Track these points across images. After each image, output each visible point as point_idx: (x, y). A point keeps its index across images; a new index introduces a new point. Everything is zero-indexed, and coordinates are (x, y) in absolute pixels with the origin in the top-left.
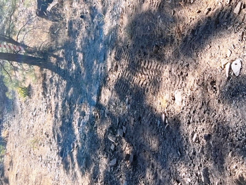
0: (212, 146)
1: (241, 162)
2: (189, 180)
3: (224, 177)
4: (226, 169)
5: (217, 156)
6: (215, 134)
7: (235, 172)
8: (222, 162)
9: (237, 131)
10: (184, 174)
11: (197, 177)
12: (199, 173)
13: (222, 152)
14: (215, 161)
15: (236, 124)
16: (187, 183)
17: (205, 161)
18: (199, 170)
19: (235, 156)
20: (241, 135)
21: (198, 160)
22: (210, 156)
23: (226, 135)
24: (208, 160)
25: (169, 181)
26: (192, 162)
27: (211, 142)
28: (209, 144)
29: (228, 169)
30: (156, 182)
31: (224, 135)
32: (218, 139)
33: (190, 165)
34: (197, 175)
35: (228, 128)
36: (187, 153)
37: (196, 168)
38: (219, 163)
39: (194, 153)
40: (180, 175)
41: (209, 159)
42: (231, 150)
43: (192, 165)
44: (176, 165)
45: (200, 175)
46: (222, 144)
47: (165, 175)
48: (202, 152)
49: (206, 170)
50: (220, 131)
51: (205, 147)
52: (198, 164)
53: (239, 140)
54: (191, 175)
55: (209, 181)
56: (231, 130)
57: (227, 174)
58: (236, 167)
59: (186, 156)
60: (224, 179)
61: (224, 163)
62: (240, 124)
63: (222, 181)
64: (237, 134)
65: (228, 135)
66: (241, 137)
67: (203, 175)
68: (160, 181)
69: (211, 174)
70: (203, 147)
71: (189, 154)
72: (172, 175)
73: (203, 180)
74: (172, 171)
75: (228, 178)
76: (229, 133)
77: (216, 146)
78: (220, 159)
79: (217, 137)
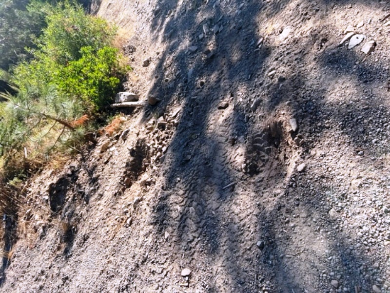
0: (279, 88)
1: (290, 113)
2: (241, 100)
3: (269, 114)
4: (276, 110)
5: (276, 97)
6: (290, 81)
7: (280, 117)
8: (277, 103)
9: (308, 90)
10: (241, 94)
11: (249, 102)
12: (252, 100)
13: (283, 97)
14: (272, 99)
15: (312, 85)
16: (238, 101)
17: (264, 95)
18: (255, 98)
19: (289, 106)
20: (308, 95)
21: (260, 90)
22: (272, 94)
23: (297, 87)
24: (267, 95)
25: (226, 90)
26: (254, 89)
27: (281, 85)
28: (278, 85)
29: (277, 111)
30: (216, 85)
31: (295, 87)
32: (288, 86)
33: (251, 90)
34: (250, 100)
35: (303, 84)
36: (256, 80)
37: (254, 96)
38: (273, 103)
39: (261, 84)
40: (237, 92)
41: (269, 96)
42: (290, 100)
43: (252, 91)
44: (241, 83)
45: (252, 102)
46: (288, 91)
47: (226, 84)
48: (268, 87)
49: (261, 101)
50: (295, 81)
51: (273, 85)
52: (257, 93)
53: (303, 97)
54: (245, 98)
55: (255, 110)
56: (304, 86)
57: (273, 114)
58: (284, 114)
59: (252, 82)
60: (267, 116)
61: (278, 105)
62: (314, 87)
63: (265, 116)
64: (305, 92)
65: (298, 89)
66: (306, 96)
67: (255, 103)
68: (219, 86)
69: (261, 106)
70: (271, 84)
71: (256, 82)
72: (231, 88)
73: (252, 106)
74: (233, 86)
75: (271, 117)
76: (300, 88)
77: (282, 90)
78: (277, 101)
79: (289, 84)
